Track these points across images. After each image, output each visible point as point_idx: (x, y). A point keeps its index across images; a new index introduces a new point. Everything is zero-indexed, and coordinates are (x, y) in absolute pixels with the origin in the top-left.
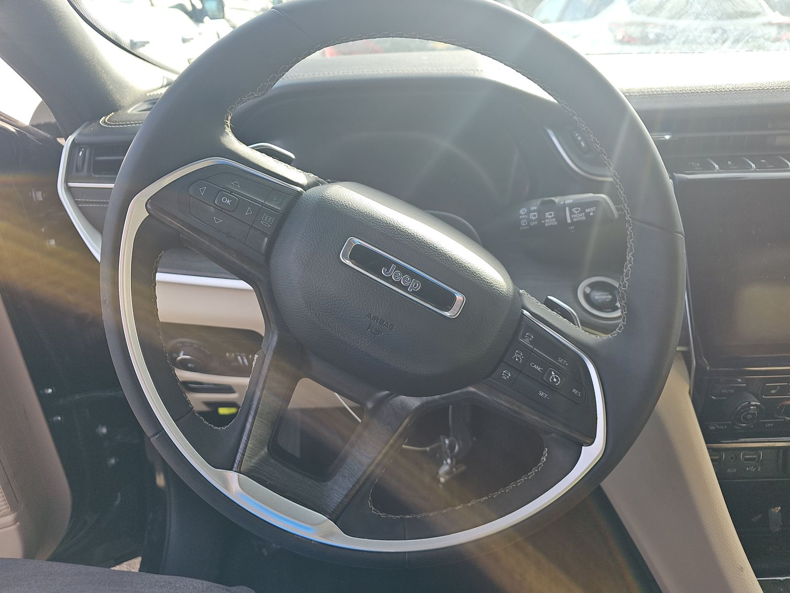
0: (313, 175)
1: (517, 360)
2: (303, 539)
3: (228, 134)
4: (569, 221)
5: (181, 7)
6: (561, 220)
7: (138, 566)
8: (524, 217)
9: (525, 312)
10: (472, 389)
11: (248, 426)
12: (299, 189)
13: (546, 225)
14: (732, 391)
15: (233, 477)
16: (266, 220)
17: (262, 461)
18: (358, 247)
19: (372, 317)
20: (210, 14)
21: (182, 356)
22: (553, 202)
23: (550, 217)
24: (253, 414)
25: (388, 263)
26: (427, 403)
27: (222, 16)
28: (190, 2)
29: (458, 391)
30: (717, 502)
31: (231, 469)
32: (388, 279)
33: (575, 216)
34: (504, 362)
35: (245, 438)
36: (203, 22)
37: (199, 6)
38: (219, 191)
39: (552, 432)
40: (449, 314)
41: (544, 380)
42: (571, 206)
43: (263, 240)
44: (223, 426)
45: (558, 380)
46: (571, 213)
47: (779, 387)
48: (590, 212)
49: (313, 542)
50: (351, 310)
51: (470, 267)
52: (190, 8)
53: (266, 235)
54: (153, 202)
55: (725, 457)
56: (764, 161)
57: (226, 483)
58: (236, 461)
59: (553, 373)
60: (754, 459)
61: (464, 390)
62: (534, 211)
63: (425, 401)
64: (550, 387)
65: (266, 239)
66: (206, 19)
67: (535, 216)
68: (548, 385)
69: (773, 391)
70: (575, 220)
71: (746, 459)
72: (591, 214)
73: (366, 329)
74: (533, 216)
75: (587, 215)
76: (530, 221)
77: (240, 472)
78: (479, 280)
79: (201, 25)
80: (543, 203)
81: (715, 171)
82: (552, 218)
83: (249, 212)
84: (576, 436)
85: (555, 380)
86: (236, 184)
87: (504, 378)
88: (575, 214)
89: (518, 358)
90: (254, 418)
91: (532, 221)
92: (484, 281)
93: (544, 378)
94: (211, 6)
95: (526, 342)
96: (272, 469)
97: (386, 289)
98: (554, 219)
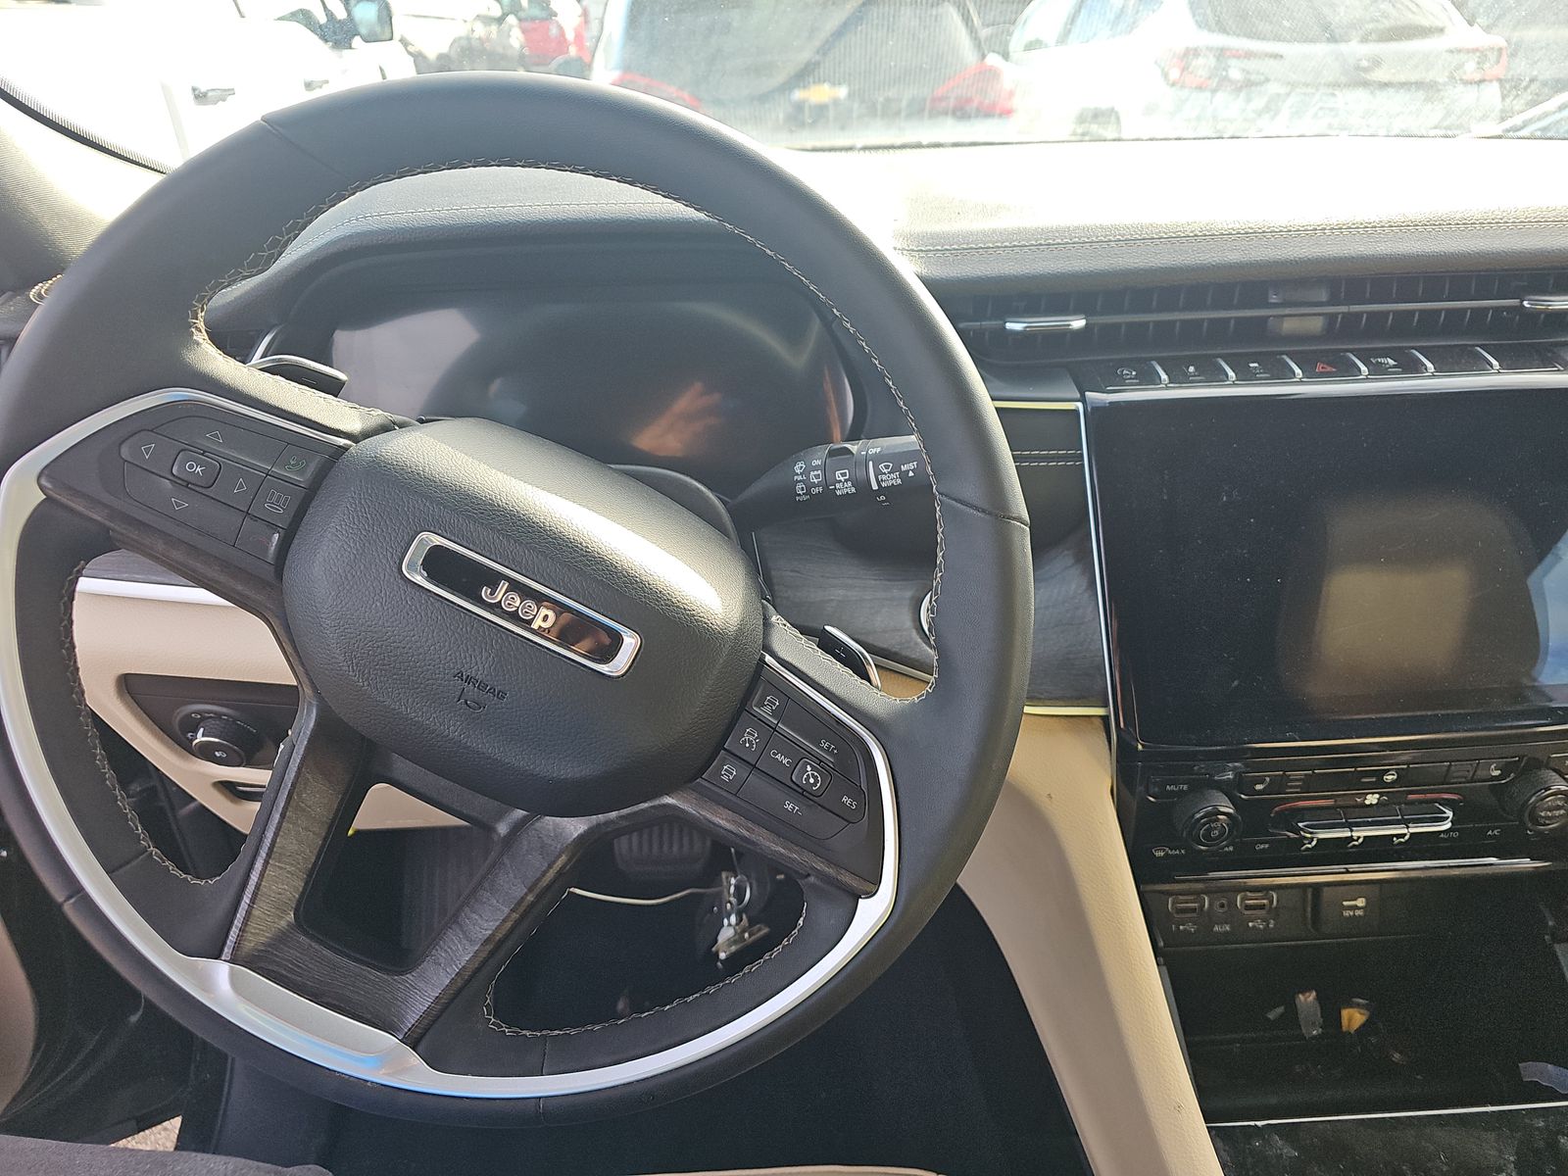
0: (381, 412)
1: (747, 745)
2: (351, 1079)
3: (198, 344)
4: (875, 487)
5: (304, 17)
6: (862, 485)
7: (174, 1136)
8: (800, 478)
9: (768, 658)
10: (668, 800)
11: (254, 878)
12: (342, 442)
13: (838, 493)
14: (1185, 787)
15: (221, 971)
16: (274, 499)
17: (281, 939)
18: (437, 550)
19: (464, 677)
20: (363, 31)
21: (200, 738)
22: (848, 451)
23: (842, 479)
24: (264, 855)
25: (493, 579)
26: (598, 825)
27: (388, 36)
28: (321, 4)
29: (646, 805)
30: (1146, 990)
31: (218, 957)
32: (495, 608)
33: (884, 477)
34: (725, 749)
35: (246, 899)
36: (351, 48)
37: (341, 14)
38: (182, 450)
39: (809, 875)
40: (607, 669)
41: (792, 780)
42: (878, 459)
43: (270, 539)
44: (211, 878)
45: (816, 781)
46: (878, 473)
47: (1268, 779)
48: (908, 471)
49: (369, 1084)
50: (425, 665)
51: (651, 583)
52: (322, 19)
53: (274, 527)
54: (50, 472)
55: (1210, 904)
56: (1256, 365)
57: (206, 982)
58: (228, 942)
59: (809, 768)
60: (1262, 907)
61: (656, 802)
62: (816, 468)
63: (595, 822)
64: (802, 793)
65: (276, 536)
66: (357, 41)
67: (817, 477)
68: (801, 791)
69: (1259, 787)
70: (883, 484)
71: (1248, 908)
72: (911, 474)
73: (456, 700)
74: (815, 477)
75: (903, 475)
76: (809, 486)
77: (233, 961)
78: (666, 605)
79: (346, 52)
80: (832, 453)
81: (1161, 386)
82: (846, 481)
83: (241, 486)
84: (847, 878)
85: (812, 781)
86: (216, 436)
87: (725, 778)
88: (885, 473)
89: (750, 742)
90: (266, 863)
91: (815, 486)
92: (678, 607)
93: (794, 779)
94: (366, 13)
95: (765, 712)
96: (298, 955)
97: (490, 626)
98: (850, 484)
